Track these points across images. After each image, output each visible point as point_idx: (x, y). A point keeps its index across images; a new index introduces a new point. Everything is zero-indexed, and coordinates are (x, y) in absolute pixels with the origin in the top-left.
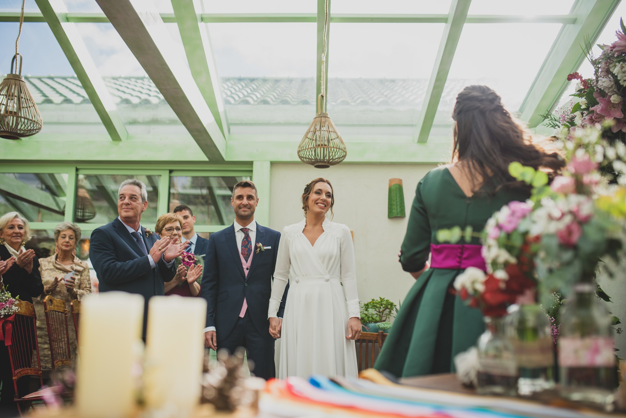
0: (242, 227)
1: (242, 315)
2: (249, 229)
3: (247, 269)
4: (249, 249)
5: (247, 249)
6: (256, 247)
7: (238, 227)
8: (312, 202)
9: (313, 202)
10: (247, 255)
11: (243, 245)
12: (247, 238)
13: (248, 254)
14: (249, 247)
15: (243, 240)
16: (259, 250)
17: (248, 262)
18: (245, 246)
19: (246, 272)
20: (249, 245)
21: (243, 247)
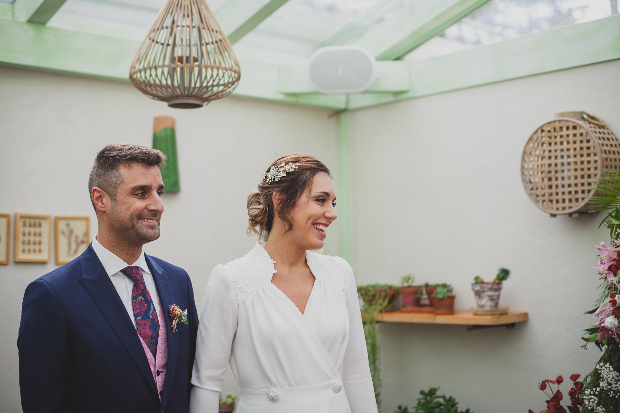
0: (128, 265)
2: (141, 269)
3: (158, 373)
4: (153, 320)
5: (149, 323)
8: (308, 220)
9: (310, 222)
10: (152, 337)
11: (138, 311)
12: (144, 294)
13: (155, 335)
14: (151, 317)
15: (135, 298)
16: (177, 324)
17: (157, 355)
18: (143, 314)
19: (158, 382)
20: (151, 312)
21: (140, 317)
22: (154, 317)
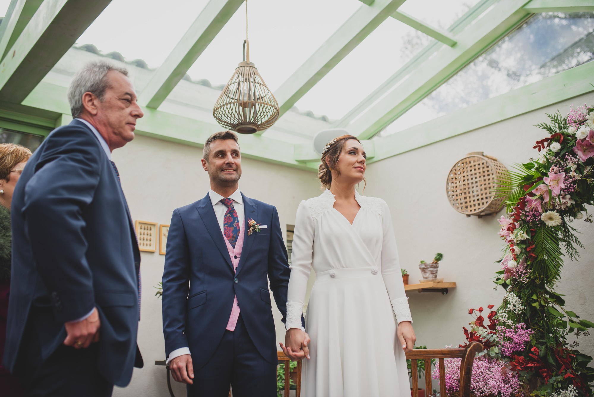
0: (223, 198)
1: (231, 326)
2: (234, 200)
3: (236, 257)
4: (235, 228)
5: (232, 229)
6: (247, 226)
7: (215, 198)
10: (233, 237)
11: (226, 222)
12: (231, 213)
13: (235, 236)
14: (235, 226)
15: (226, 215)
16: (253, 230)
17: (236, 247)
18: (229, 224)
19: (235, 263)
20: (235, 223)
21: (227, 226)
22: (237, 226)
